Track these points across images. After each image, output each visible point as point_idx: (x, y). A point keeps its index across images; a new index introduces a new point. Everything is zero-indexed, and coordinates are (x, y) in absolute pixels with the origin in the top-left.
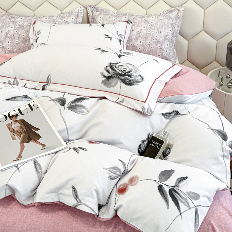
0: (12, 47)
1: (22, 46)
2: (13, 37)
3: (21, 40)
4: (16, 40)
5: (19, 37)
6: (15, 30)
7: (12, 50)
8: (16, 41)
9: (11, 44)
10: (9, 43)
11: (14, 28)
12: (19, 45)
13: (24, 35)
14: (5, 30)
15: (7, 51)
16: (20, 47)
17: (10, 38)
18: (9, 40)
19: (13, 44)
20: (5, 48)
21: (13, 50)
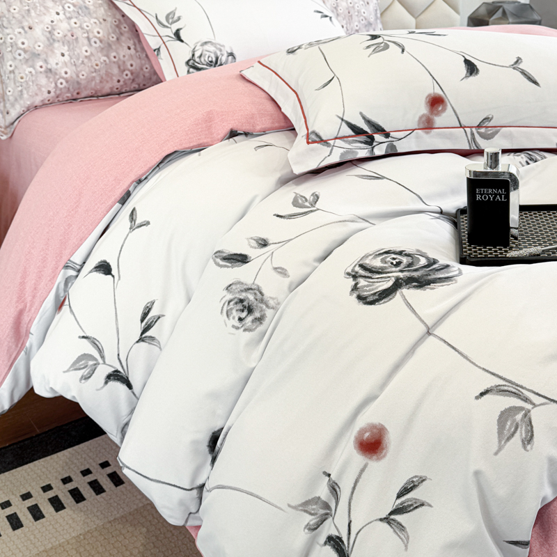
0: (74, 68)
1: (101, 63)
2: (71, 40)
3: (97, 45)
4: (83, 46)
5: (88, 38)
6: (70, 18)
7: (74, 76)
8: (84, 49)
9: (71, 58)
10: (67, 58)
11: (64, 14)
12: (92, 58)
13: (101, 31)
14: (42, 22)
15: (61, 80)
16: (97, 65)
17: (64, 41)
18: (65, 49)
19: (78, 59)
20: (56, 74)
21: (78, 76)
